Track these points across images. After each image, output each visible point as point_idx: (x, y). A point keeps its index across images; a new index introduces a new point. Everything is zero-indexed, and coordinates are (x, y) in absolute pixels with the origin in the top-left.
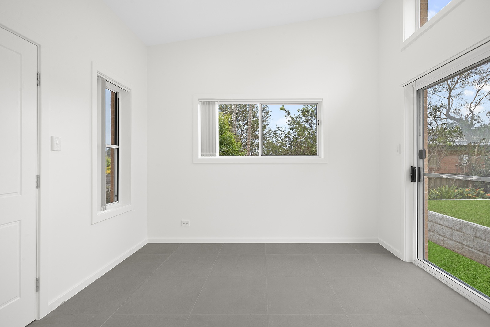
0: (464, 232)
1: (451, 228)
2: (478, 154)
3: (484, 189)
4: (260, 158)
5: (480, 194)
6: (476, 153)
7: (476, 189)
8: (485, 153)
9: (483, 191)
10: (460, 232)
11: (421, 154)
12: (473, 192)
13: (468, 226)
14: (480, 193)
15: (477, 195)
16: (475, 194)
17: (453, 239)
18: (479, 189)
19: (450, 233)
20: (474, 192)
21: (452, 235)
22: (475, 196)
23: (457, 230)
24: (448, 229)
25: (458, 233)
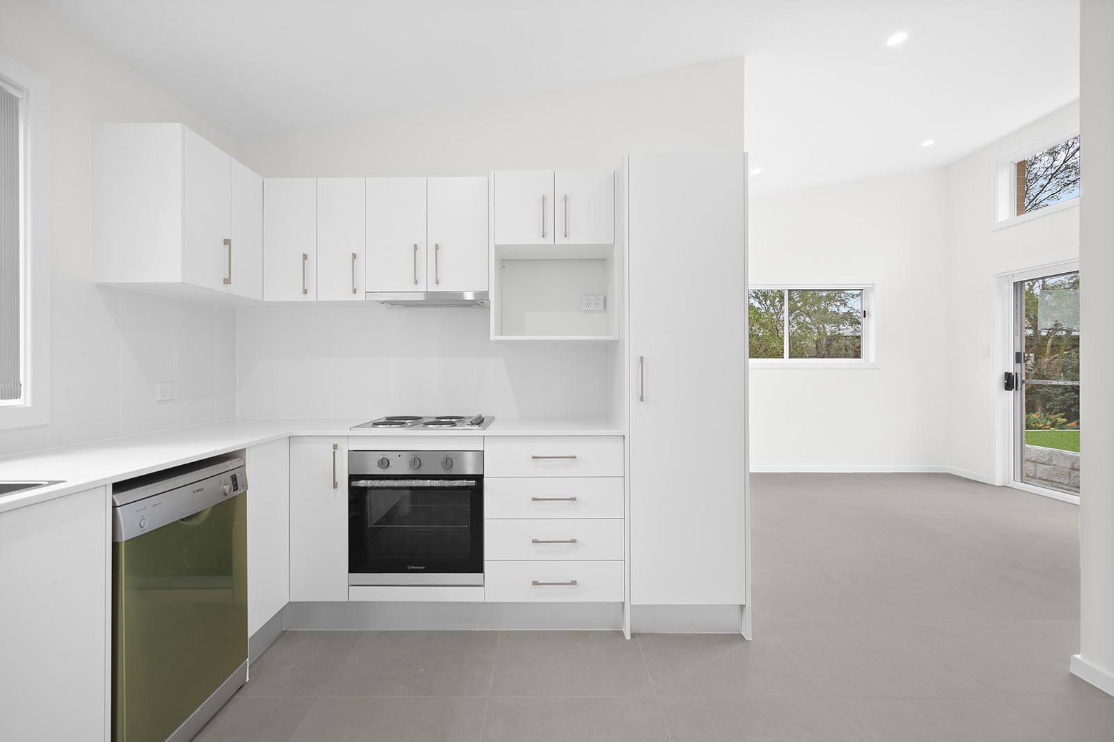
0: (1055, 465)
1: (1035, 462)
2: (1052, 353)
3: (1063, 414)
4: (786, 360)
5: (1057, 424)
6: (1048, 351)
7: (1050, 414)
8: (1066, 350)
9: (1063, 417)
10: (1049, 465)
11: (1018, 358)
12: (1045, 419)
13: (1061, 456)
14: (1057, 421)
15: (1053, 425)
16: (1049, 423)
17: (1038, 475)
18: (1055, 414)
19: (1033, 468)
20: (1047, 419)
21: (1036, 470)
22: (1049, 427)
23: (1043, 463)
24: (1029, 463)
25: (1046, 466)
